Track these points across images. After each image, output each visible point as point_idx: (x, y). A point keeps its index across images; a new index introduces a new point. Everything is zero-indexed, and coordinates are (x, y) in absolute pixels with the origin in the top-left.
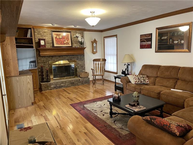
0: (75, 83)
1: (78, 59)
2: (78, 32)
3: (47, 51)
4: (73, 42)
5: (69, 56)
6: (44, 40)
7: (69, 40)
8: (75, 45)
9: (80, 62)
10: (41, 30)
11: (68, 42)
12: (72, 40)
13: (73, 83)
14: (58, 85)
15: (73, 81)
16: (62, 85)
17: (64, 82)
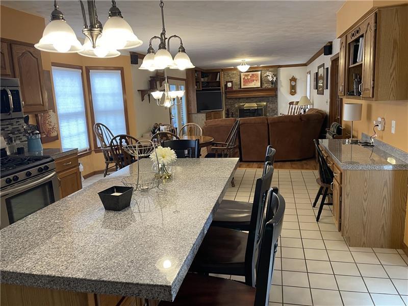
2: (270, 69)
3: (233, 93)
4: (263, 82)
5: (257, 99)
6: (232, 82)
7: (258, 80)
8: (265, 85)
9: (271, 105)
10: (230, 73)
12: (263, 79)
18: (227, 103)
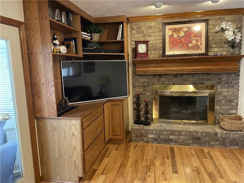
0: (203, 139)
1: (221, 83)
2: (227, 17)
3: (149, 65)
4: (211, 43)
5: (196, 76)
6: (146, 42)
7: (201, 40)
8: (215, 51)
9: (225, 90)
10: (143, 25)
11: (199, 43)
12: (210, 39)
13: (199, 138)
14: (162, 137)
15: (199, 134)
16: (171, 137)
17: (176, 133)
18: (136, 84)
